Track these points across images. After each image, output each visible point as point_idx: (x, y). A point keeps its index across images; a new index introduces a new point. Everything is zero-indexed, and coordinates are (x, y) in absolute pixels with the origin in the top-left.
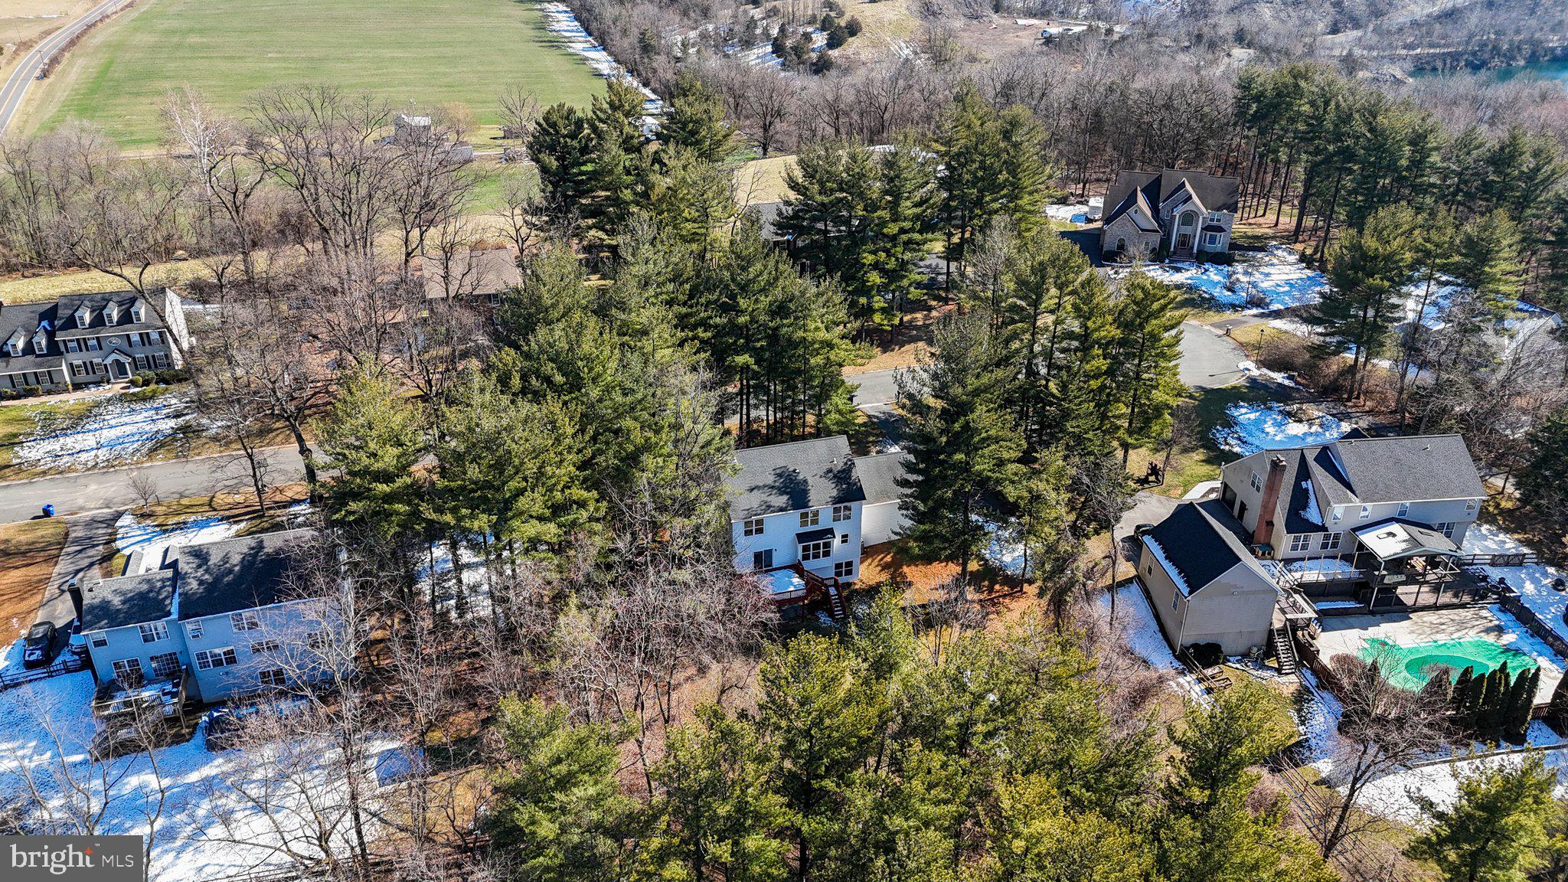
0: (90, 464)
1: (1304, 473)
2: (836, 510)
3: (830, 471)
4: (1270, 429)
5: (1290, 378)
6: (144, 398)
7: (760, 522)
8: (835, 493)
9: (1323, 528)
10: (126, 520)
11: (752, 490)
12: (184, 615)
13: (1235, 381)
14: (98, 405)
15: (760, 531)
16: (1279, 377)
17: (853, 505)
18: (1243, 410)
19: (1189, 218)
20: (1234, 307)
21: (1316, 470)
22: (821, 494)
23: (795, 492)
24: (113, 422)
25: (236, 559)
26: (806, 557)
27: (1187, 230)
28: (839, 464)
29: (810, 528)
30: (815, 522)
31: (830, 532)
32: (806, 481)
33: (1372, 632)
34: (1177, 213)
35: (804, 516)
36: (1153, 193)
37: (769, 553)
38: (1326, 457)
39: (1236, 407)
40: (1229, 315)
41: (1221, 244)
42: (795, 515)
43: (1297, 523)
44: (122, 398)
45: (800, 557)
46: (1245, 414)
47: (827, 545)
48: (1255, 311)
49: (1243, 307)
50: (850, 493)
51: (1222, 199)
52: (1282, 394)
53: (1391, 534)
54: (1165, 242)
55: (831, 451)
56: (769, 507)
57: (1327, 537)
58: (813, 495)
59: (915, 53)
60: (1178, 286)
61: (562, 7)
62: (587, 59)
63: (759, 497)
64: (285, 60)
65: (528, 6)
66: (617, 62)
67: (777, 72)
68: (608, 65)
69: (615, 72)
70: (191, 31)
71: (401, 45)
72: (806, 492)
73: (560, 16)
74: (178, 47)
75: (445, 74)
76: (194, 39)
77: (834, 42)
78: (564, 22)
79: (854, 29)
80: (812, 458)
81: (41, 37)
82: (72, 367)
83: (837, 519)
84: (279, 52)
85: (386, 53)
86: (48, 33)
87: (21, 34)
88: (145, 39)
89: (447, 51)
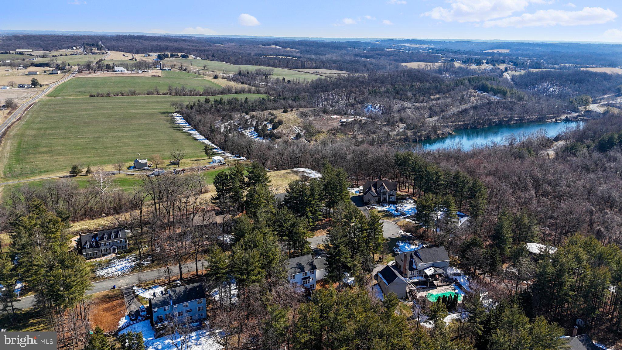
0: (117, 275)
1: (412, 257)
2: (310, 272)
3: (308, 263)
4: (407, 247)
5: (411, 234)
6: (123, 257)
7: (294, 276)
8: (310, 268)
9: (417, 269)
10: (135, 288)
11: (292, 268)
12: (174, 304)
13: (398, 236)
15: (294, 278)
16: (408, 234)
17: (314, 270)
19: (385, 193)
20: (398, 216)
21: (414, 256)
22: (307, 268)
23: (301, 268)
24: (118, 264)
25: (182, 291)
26: (304, 284)
27: (385, 196)
28: (310, 261)
29: (305, 277)
30: (306, 275)
31: (309, 277)
32: (303, 266)
33: (429, 292)
34: (382, 192)
35: (303, 274)
36: (375, 186)
37: (296, 283)
38: (416, 253)
39: (399, 242)
40: (396, 218)
41: (394, 199)
42: (302, 273)
43: (411, 269)
44: (116, 258)
46: (401, 244)
47: (309, 280)
48: (403, 217)
49: (400, 216)
50: (313, 268)
51: (393, 188)
52: (409, 238)
53: (431, 270)
54: (380, 199)
55: (308, 258)
56: (296, 272)
57: (418, 271)
58: (305, 269)
59: (301, 130)
60: (383, 211)
61: (178, 115)
62: (191, 134)
63: (293, 270)
64: (85, 138)
65: (166, 115)
66: (202, 135)
67: (256, 137)
68: (198, 136)
69: (201, 138)
70: (47, 128)
71: (124, 131)
72: (304, 268)
73: (178, 118)
74: (44, 135)
75: (143, 141)
76: (49, 132)
77: (274, 127)
78: (180, 120)
79: (280, 123)
80: (304, 260)
82: (102, 250)
83: (311, 274)
84: (82, 135)
85: (120, 134)
88: (31, 132)
89: (142, 133)
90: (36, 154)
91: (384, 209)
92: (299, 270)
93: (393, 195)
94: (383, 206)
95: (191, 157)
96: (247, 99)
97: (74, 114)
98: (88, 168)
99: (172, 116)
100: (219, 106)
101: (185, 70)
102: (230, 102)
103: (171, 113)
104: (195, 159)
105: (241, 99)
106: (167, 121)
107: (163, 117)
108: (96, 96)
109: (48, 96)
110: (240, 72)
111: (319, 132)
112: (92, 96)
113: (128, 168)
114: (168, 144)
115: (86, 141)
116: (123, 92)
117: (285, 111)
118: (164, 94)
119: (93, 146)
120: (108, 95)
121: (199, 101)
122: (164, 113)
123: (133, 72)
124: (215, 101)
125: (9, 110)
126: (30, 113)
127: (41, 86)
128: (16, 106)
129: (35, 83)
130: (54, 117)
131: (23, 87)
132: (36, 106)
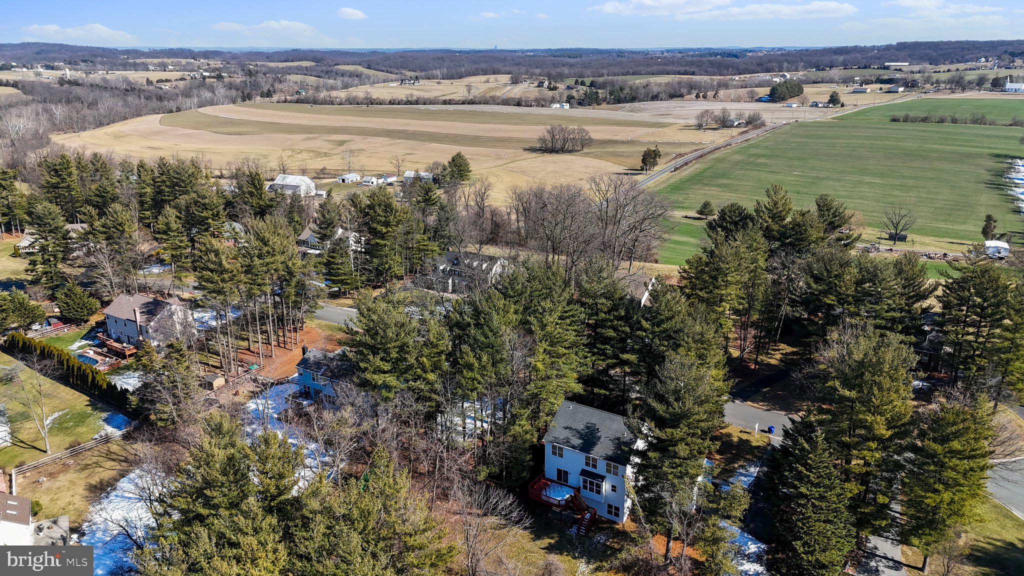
2: (608, 465)
3: (618, 439)
7: (561, 449)
8: (610, 453)
11: (566, 428)
15: (561, 456)
17: (621, 467)
22: (603, 448)
23: (589, 439)
26: (585, 487)
28: (627, 437)
29: (590, 469)
30: (595, 466)
31: (603, 478)
32: (599, 438)
35: (587, 458)
42: (582, 456)
45: (582, 486)
47: (599, 486)
50: (621, 458)
56: (567, 442)
62: (1018, 199)
63: (566, 434)
65: (1001, 160)
70: (764, 156)
71: (881, 175)
72: (595, 444)
73: (1022, 169)
74: (751, 163)
75: (896, 196)
76: (762, 160)
78: (1022, 172)
80: (610, 426)
81: (691, 152)
82: (454, 283)
83: (608, 471)
84: (802, 172)
85: (868, 179)
86: (696, 150)
87: (683, 150)
88: (738, 157)
89: (911, 182)
90: (706, 185)
92: (581, 441)
95: (951, 238)
97: (827, 141)
99: (1013, 163)
103: (1016, 157)
104: (954, 241)
106: (990, 171)
107: (989, 163)
108: (901, 119)
109: (833, 118)
112: (894, 120)
114: (952, 209)
115: (797, 181)
116: (957, 116)
119: (800, 189)
120: (925, 120)
122: (998, 156)
125: (746, 129)
126: (768, 135)
127: (843, 105)
128: (763, 124)
129: (834, 100)
130: (794, 142)
131: (817, 106)
132: (788, 127)
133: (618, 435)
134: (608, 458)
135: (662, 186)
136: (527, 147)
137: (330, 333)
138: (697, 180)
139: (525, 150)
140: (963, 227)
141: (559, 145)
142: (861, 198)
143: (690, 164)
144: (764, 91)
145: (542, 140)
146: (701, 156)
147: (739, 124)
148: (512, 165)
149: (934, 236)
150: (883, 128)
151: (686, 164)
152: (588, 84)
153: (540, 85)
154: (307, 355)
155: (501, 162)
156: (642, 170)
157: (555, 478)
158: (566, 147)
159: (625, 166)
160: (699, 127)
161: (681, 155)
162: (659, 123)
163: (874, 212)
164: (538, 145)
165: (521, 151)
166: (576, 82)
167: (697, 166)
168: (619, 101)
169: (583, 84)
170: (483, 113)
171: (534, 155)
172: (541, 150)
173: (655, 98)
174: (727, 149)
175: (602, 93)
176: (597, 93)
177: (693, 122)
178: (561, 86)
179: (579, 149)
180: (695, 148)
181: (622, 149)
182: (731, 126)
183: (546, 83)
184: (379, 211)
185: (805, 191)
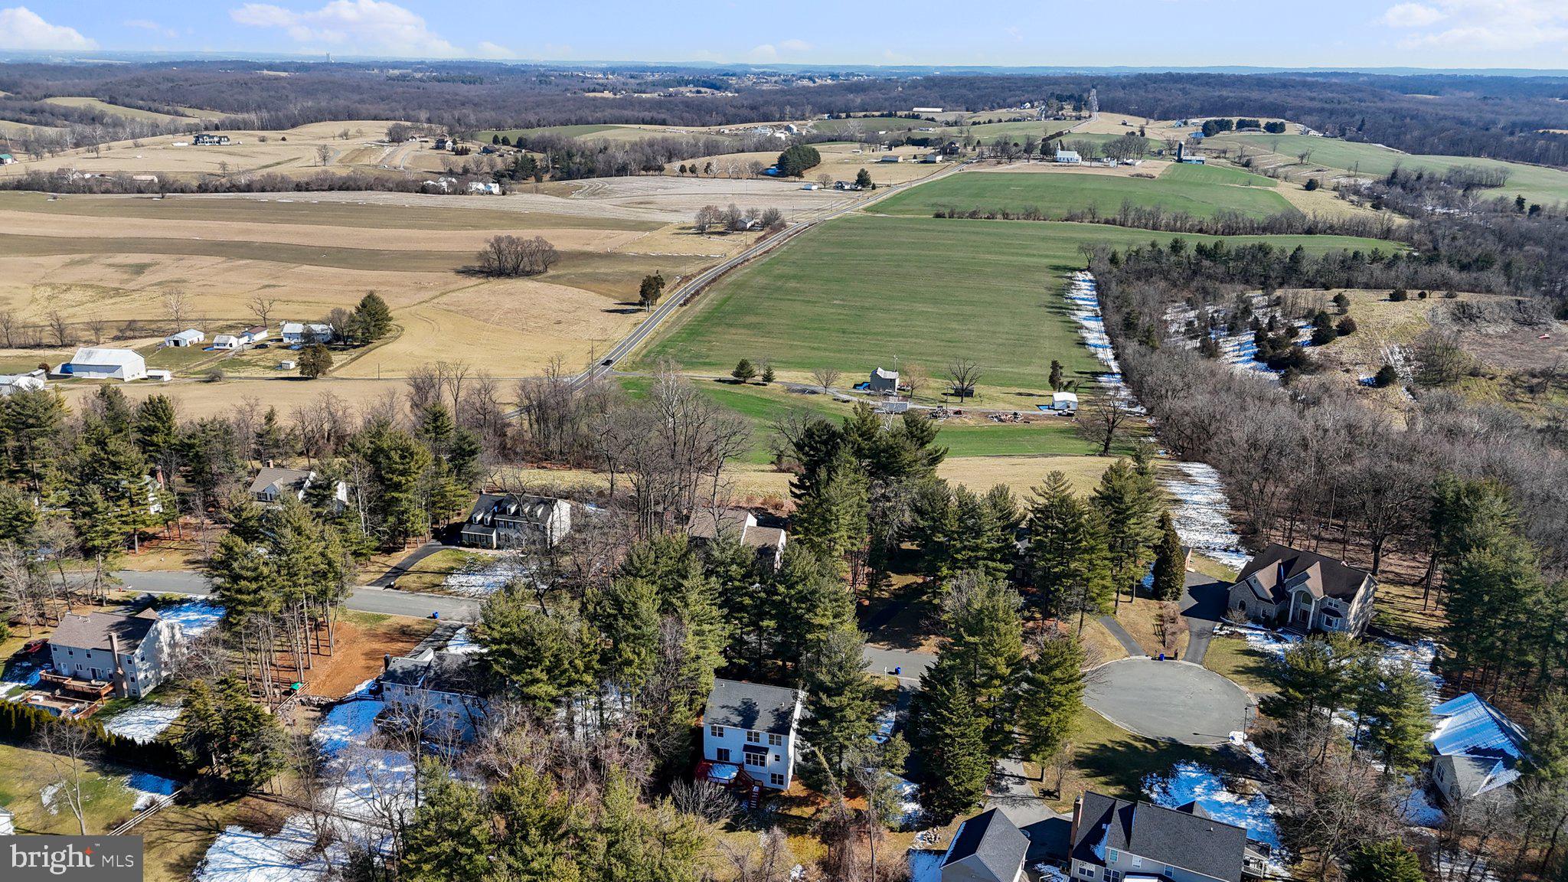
0: (471, 594)
1: (1108, 817)
2: (771, 737)
3: (777, 710)
4: (1198, 790)
5: (1264, 755)
6: (521, 562)
7: (721, 729)
8: (772, 725)
9: (1103, 863)
10: (463, 631)
11: (723, 707)
12: (424, 686)
13: (1210, 744)
14: (500, 560)
15: (721, 735)
16: (1256, 753)
17: (784, 736)
18: (1190, 768)
19: (1308, 597)
22: (764, 722)
23: (748, 715)
24: (498, 573)
26: (749, 762)
27: (1307, 607)
28: (785, 707)
29: (753, 743)
30: (757, 740)
31: (766, 750)
32: (758, 712)
34: (1293, 591)
35: (750, 734)
36: (1288, 566)
37: (727, 752)
39: (1187, 764)
41: (1338, 627)
42: (743, 732)
43: (1085, 853)
44: (512, 559)
45: (745, 762)
46: (1189, 771)
47: (763, 758)
50: (783, 728)
51: (1342, 588)
52: (1241, 766)
54: (1282, 615)
55: (783, 698)
56: (727, 721)
57: (1108, 872)
58: (757, 723)
59: (1407, 359)
60: (1262, 654)
61: (1090, 276)
62: (1082, 327)
63: (725, 713)
64: (843, 306)
65: (1060, 273)
66: (1107, 333)
67: (1248, 361)
68: (1097, 335)
69: (1100, 342)
70: (794, 277)
71: (935, 301)
72: (755, 719)
73: (1084, 285)
74: (778, 289)
75: (952, 330)
76: (792, 284)
77: (1318, 340)
78: (1083, 289)
79: (1346, 329)
80: (767, 698)
81: (700, 273)
82: (498, 535)
83: (771, 743)
84: (843, 300)
85: (920, 307)
86: (706, 270)
87: (689, 270)
88: (761, 281)
89: (968, 309)
90: (731, 325)
91: (1274, 647)
92: (740, 718)
93: (1337, 614)
94: (1278, 640)
95: (1019, 386)
96: (1299, 249)
97: (866, 251)
98: (769, 370)
99: (1070, 278)
100: (1206, 263)
101: (1247, 165)
102: (1240, 255)
103: (1073, 270)
104: (1022, 391)
105: (1283, 251)
106: (1050, 289)
107: (1050, 279)
109: (866, 210)
110: (1394, 174)
111: (1474, 373)
113: (855, 387)
114: (1015, 346)
115: (840, 314)
116: (1007, 211)
117: (1397, 297)
118: (1107, 222)
119: (845, 327)
120: (973, 215)
121: (1153, 245)
122: (1057, 268)
123: (1094, 164)
124: (1201, 250)
125: (762, 233)
126: (793, 243)
127: (874, 187)
128: (783, 225)
129: (863, 180)
130: (827, 254)
131: (842, 188)
132: (813, 230)
133: (778, 706)
134: (771, 730)
135: (675, 330)
136: (460, 267)
137: (368, 625)
138: (716, 318)
139: (458, 272)
140: (1028, 370)
141: (510, 264)
142: (917, 337)
143: (703, 294)
144: (770, 158)
145: (482, 256)
146: (714, 280)
147: (753, 226)
148: (445, 299)
149: (1002, 385)
150: (927, 230)
151: (697, 293)
152: (514, 142)
153: (440, 145)
154: (392, 666)
155: (426, 295)
156: (641, 304)
157: (716, 758)
158: (521, 267)
159: (615, 298)
160: (701, 230)
161: (686, 278)
162: (643, 223)
163: (933, 355)
164: (477, 264)
165: (452, 274)
166: (496, 140)
167: (712, 295)
168: (569, 175)
169: (505, 142)
170: (371, 208)
171: (474, 281)
172: (482, 272)
173: (622, 171)
174: (745, 268)
175: (541, 160)
176: (533, 160)
177: (691, 219)
178: (475, 147)
179: (541, 268)
180: (703, 266)
181: (603, 268)
182: (744, 229)
183: (449, 144)
184: (397, 459)
185: (852, 328)
